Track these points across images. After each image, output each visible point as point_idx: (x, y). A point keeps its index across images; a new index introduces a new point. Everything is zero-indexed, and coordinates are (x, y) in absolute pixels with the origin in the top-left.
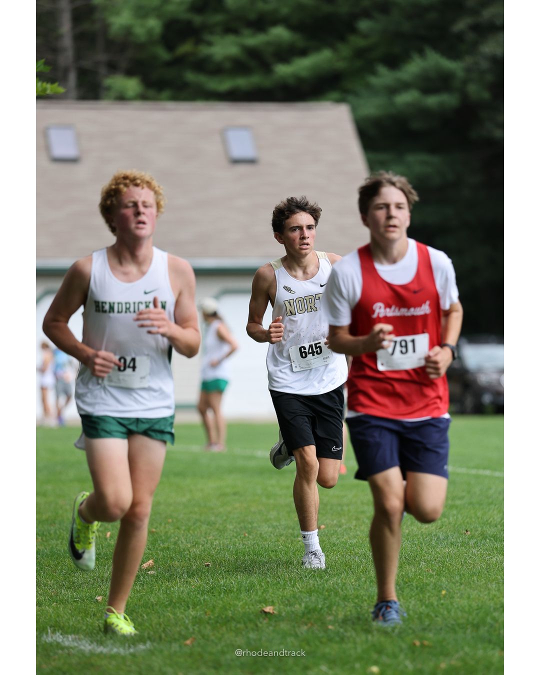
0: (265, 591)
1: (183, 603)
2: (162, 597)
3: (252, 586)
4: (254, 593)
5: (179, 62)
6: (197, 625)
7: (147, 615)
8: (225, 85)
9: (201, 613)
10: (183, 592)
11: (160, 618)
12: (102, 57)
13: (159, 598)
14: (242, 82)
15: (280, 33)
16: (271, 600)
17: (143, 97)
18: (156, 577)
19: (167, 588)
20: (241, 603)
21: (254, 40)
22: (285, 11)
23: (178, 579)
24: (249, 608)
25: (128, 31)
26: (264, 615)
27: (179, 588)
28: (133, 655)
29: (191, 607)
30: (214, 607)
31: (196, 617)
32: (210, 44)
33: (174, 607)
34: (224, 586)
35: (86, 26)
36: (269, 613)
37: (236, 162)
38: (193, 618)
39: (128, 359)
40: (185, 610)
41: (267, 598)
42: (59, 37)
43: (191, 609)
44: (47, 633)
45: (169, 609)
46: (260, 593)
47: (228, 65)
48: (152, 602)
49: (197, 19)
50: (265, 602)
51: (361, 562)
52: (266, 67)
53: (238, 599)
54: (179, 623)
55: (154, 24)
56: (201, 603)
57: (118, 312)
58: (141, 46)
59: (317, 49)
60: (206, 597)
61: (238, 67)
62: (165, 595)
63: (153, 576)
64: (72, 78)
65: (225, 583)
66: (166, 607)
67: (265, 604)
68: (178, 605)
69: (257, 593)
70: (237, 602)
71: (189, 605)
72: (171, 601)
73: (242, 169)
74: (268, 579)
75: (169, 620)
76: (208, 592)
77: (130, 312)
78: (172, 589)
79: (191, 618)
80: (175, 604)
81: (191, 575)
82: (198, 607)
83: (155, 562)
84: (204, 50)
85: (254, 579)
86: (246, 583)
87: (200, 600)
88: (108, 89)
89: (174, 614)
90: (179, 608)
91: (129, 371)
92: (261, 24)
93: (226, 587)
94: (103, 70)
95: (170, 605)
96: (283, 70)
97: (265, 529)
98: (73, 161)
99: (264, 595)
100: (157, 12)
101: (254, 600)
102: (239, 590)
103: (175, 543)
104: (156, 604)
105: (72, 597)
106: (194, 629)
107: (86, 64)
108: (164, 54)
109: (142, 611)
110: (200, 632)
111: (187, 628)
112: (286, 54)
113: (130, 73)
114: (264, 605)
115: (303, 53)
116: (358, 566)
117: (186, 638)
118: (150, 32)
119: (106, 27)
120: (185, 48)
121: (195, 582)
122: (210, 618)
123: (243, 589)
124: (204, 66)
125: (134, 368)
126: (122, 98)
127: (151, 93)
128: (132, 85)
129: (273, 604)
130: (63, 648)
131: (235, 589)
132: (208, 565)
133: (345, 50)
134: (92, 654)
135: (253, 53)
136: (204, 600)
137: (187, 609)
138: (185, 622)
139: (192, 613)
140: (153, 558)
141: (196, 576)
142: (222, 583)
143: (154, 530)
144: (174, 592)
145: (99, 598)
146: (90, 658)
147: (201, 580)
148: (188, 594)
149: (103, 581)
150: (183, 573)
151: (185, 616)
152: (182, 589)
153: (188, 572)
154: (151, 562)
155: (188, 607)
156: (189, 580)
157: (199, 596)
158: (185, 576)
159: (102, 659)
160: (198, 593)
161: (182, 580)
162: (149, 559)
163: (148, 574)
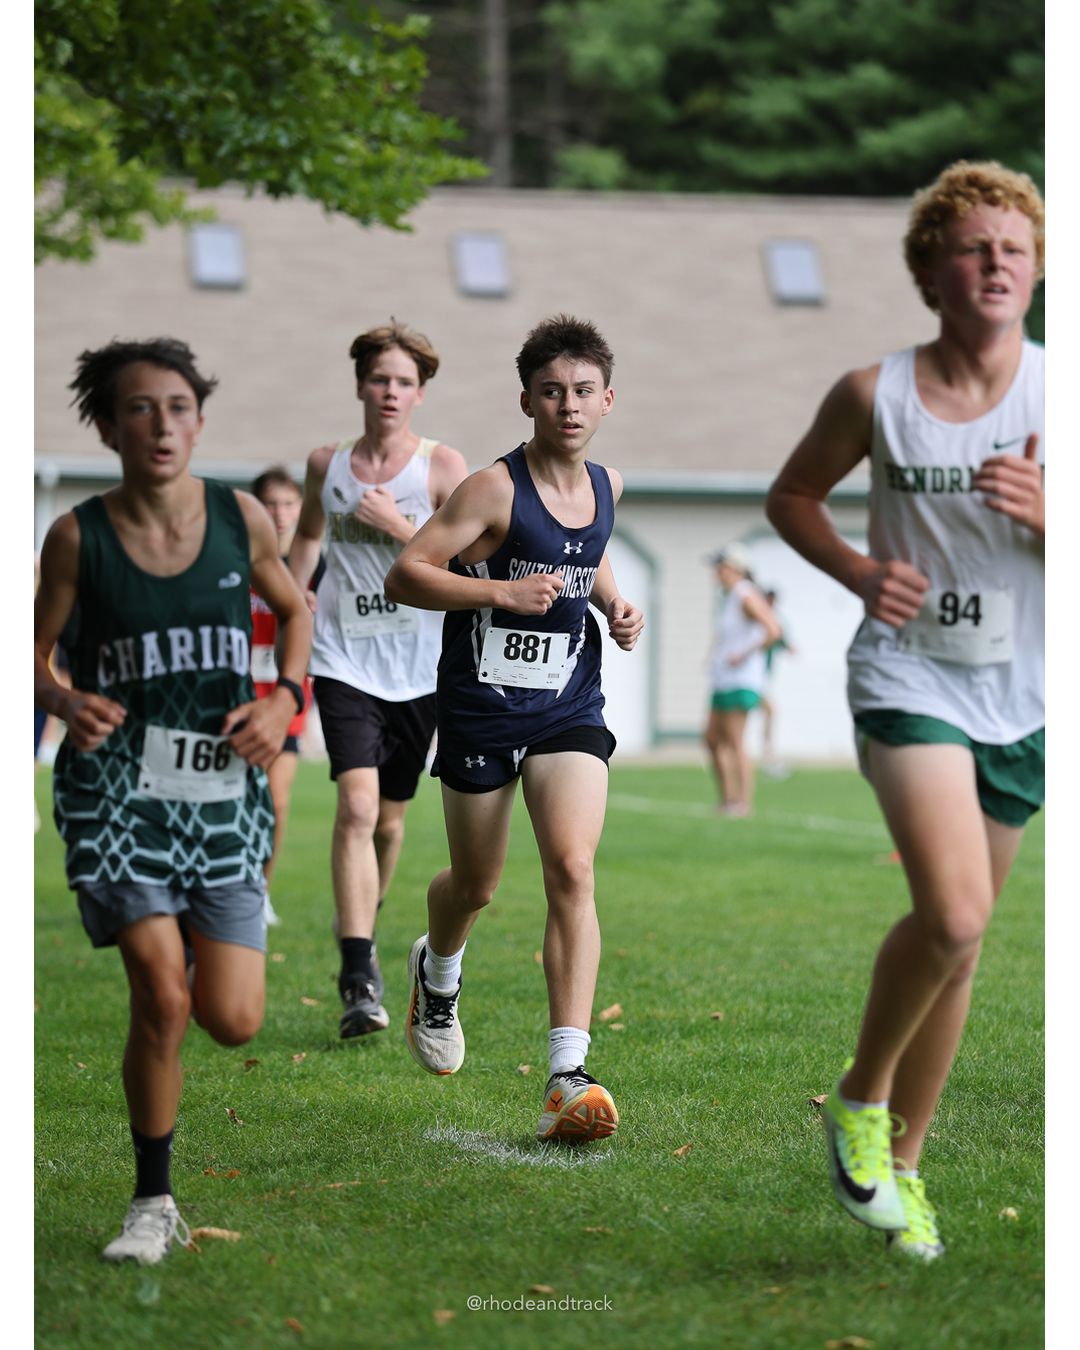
0: (818, 1067)
1: (671, 1083)
2: (634, 1070)
3: (794, 1056)
4: (798, 1070)
5: (692, 125)
6: (696, 1123)
8: (769, 165)
9: (704, 1101)
10: (671, 1064)
12: (554, 113)
14: (802, 162)
15: (872, 76)
16: (827, 1083)
17: (625, 185)
18: (625, 1035)
19: (645, 1056)
20: (775, 1087)
21: (825, 87)
22: (882, 36)
23: (664, 1042)
24: (788, 1095)
25: (603, 69)
26: (815, 1109)
28: (584, 1172)
29: (685, 1090)
30: (726, 1092)
31: (694, 1109)
32: (746, 93)
33: (657, 1090)
34: (744, 1056)
35: (531, 60)
37: (786, 302)
38: (689, 1110)
39: (964, 597)
40: (675, 1095)
41: (820, 1078)
42: (481, 78)
43: (686, 1095)
44: (434, 1127)
45: (647, 1092)
46: (807, 1070)
47: (777, 131)
48: (617, 1079)
49: (725, 49)
50: (818, 1086)
51: (991, 1022)
52: (845, 135)
53: (768, 1078)
54: (665, 1118)
55: (650, 57)
56: (703, 1083)
57: (935, 490)
58: (624, 96)
59: (936, 105)
60: (712, 1074)
61: (795, 134)
62: (640, 1068)
63: (620, 1033)
64: (503, 151)
65: (746, 1050)
66: (641, 1087)
67: (817, 1089)
68: (662, 1086)
69: (803, 1069)
70: (767, 1085)
71: (683, 1087)
72: (651, 1079)
73: (798, 316)
74: (824, 1046)
75: (646, 1112)
76: (716, 1064)
77: (961, 490)
78: (653, 1057)
79: (685, 1109)
80: (657, 1084)
81: (687, 1033)
82: (698, 1091)
83: (624, 1008)
84: (737, 105)
85: (798, 1044)
86: (784, 1051)
87: (701, 1079)
88: (564, 171)
89: (656, 1102)
90: (665, 1092)
91: (965, 624)
92: (837, 59)
93: (748, 1056)
94: (555, 136)
95: (648, 1085)
96: (876, 142)
97: (819, 956)
98: (498, 296)
99: (816, 1073)
100: (655, 36)
101: (797, 1082)
102: (771, 1063)
103: (660, 977)
105: (478, 1064)
106: (689, 1130)
107: (528, 125)
108: (664, 110)
110: (700, 1134)
111: (678, 1127)
112: (881, 112)
113: (604, 142)
114: (815, 1092)
115: (912, 111)
116: (986, 1029)
117: (675, 1145)
118: (642, 72)
119: (565, 60)
120: (704, 100)
121: (694, 1046)
122: (719, 1112)
123: (778, 1061)
124: (736, 132)
125: (976, 618)
126: (588, 186)
127: (639, 177)
128: (606, 163)
130: (460, 1154)
131: (764, 1062)
132: (717, 1018)
133: (987, 108)
134: (512, 1167)
135: (823, 111)
136: (709, 1078)
137: (678, 1093)
138: (674, 1117)
139: (687, 1100)
140: (619, 1002)
141: (696, 1036)
142: (741, 1049)
143: (622, 951)
144: (656, 1063)
145: (525, 1069)
146: (507, 1172)
147: (705, 1043)
148: (681, 1066)
149: (531, 1038)
150: (673, 1030)
151: (675, 1105)
152: (670, 1058)
153: (681, 1029)
154: (616, 1008)
155: (680, 1090)
156: (683, 1042)
157: (699, 1071)
158: (677, 1034)
159: (528, 1175)
160: (699, 1066)
161: (671, 1042)
162: (612, 1003)
163: (610, 1030)
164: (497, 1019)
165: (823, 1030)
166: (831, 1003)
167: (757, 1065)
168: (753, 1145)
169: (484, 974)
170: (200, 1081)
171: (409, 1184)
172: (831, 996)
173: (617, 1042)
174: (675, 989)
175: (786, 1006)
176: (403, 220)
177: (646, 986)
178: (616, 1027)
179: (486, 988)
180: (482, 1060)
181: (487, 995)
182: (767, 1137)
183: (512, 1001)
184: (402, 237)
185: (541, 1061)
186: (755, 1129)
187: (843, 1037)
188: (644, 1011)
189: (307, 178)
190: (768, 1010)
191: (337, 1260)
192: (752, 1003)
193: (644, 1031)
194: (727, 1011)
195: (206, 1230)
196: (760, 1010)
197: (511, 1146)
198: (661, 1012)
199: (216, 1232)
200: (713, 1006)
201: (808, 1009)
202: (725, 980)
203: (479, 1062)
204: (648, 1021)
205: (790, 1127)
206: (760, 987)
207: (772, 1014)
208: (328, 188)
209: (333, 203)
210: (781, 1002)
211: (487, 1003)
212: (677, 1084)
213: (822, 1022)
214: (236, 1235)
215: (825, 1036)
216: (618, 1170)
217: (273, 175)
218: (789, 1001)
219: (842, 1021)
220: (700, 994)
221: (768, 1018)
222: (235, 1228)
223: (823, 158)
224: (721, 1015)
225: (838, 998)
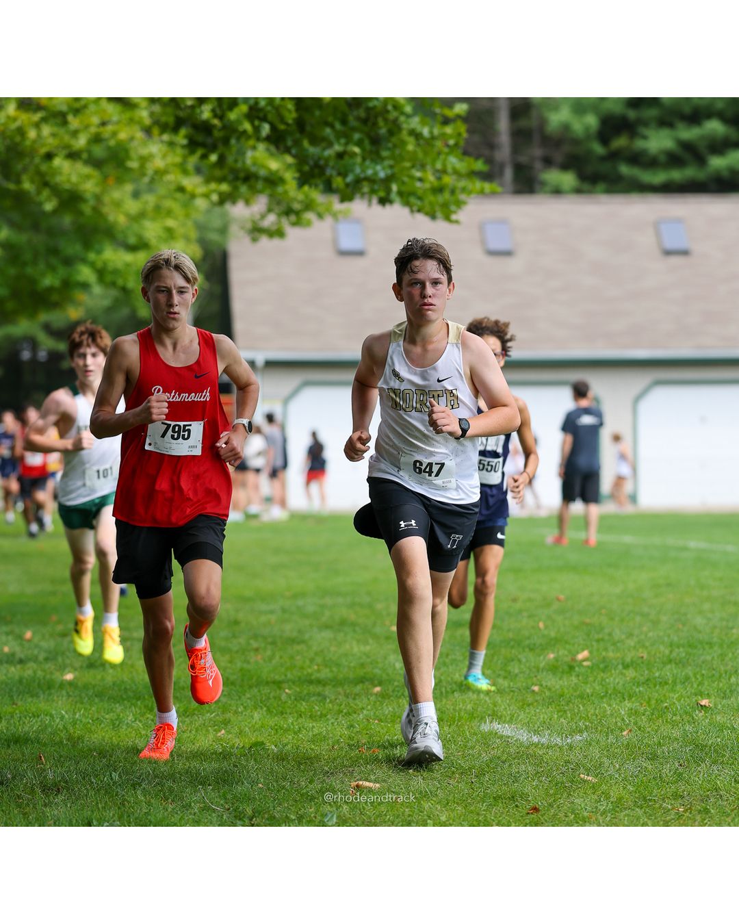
0: (701, 684)
1: (619, 695)
2: (597, 688)
3: (687, 678)
4: (689, 686)
5: (614, 156)
6: (633, 717)
7: (583, 706)
8: (659, 177)
9: (638, 704)
10: (618, 683)
11: (596, 709)
12: (537, 152)
13: (594, 689)
14: (676, 175)
15: (714, 126)
16: (706, 693)
17: (578, 191)
18: (591, 668)
19: (603, 679)
20: (677, 695)
21: (688, 133)
23: (613, 672)
24: (684, 700)
25: (566, 127)
26: (699, 709)
27: (615, 679)
28: (571, 747)
29: (627, 699)
30: (649, 699)
31: (632, 709)
32: (645, 138)
33: (610, 699)
34: (659, 678)
35: (523, 123)
36: (705, 706)
37: (668, 253)
38: (629, 710)
40: (620, 701)
41: (702, 690)
42: (495, 133)
43: (627, 701)
44: (485, 723)
45: (604, 700)
46: (695, 686)
47: (662, 158)
48: (588, 694)
49: (632, 114)
50: (701, 694)
52: (701, 160)
53: (673, 690)
54: (615, 714)
55: (591, 121)
56: (636, 695)
58: (576, 142)
60: (641, 689)
61: (673, 160)
62: (601, 687)
63: (588, 667)
64: (509, 173)
65: (660, 674)
66: (601, 698)
67: (701, 696)
68: (613, 696)
69: (692, 686)
70: (671, 695)
72: (607, 693)
73: (675, 260)
74: (703, 672)
75: (605, 711)
76: (643, 683)
78: (607, 680)
79: (626, 709)
80: (610, 695)
81: (626, 667)
82: (633, 699)
83: (591, 652)
84: (640, 144)
85: (689, 671)
86: (681, 675)
87: (635, 692)
88: (543, 184)
89: (610, 705)
90: (615, 700)
92: (695, 118)
93: (661, 679)
94: (538, 165)
95: (605, 696)
96: (718, 163)
97: (699, 621)
98: (508, 253)
99: (700, 687)
100: (594, 109)
101: (689, 692)
102: (674, 682)
103: (610, 634)
104: (592, 695)
105: (509, 687)
106: (629, 721)
107: (523, 159)
108: (598, 149)
109: (578, 701)
110: (636, 724)
111: (623, 720)
112: (720, 146)
113: (565, 167)
114: (699, 697)
117: (622, 730)
118: (587, 129)
119: (543, 122)
120: (620, 142)
121: (631, 673)
122: (646, 710)
123: (678, 681)
124: (637, 159)
126: (557, 191)
127: (586, 186)
128: (568, 179)
129: (709, 696)
130: (501, 737)
131: (670, 682)
132: (642, 657)
134: (530, 743)
135: (688, 147)
136: (640, 691)
137: (622, 700)
138: (620, 714)
139: (628, 704)
140: (587, 649)
141: (631, 668)
142: (657, 674)
143: (588, 620)
144: (609, 684)
145: (536, 688)
146: (528, 748)
147: (636, 671)
148: (624, 685)
149: (538, 671)
150: (618, 664)
151: (621, 707)
152: (617, 681)
153: (623, 664)
154: (585, 654)
155: (624, 698)
156: (624, 671)
157: (634, 688)
158: (620, 667)
159: (540, 749)
160: (634, 685)
161: (617, 671)
162: (583, 650)
163: (582, 666)
164: (520, 661)
165: (703, 662)
166: (707, 647)
167: (666, 683)
168: (666, 730)
169: (511, 635)
170: (354, 699)
171: (473, 756)
172: (707, 643)
173: (587, 672)
174: (618, 642)
175: (681, 649)
176: (454, 217)
177: (602, 640)
178: (585, 664)
179: (512, 643)
180: (512, 684)
181: (512, 647)
182: (674, 724)
183: (527, 650)
184: (454, 226)
185: (544, 684)
186: (667, 720)
187: (714, 666)
188: (601, 654)
189: (400, 194)
190: (671, 652)
191: (434, 799)
192: (662, 648)
193: (602, 666)
194: (649, 653)
195: (361, 783)
196: (667, 652)
197: (529, 732)
198: (611, 654)
199: (367, 784)
200: (641, 650)
201: (695, 651)
202: (646, 636)
203: (510, 685)
204: (604, 660)
205: (686, 718)
206: (666, 639)
207: (674, 654)
208: (412, 200)
209: (415, 208)
210: (678, 647)
211: (513, 651)
212: (623, 695)
213: (702, 658)
214: (378, 785)
215: (704, 665)
216: (590, 745)
217: (382, 194)
218: (683, 647)
219: (713, 657)
220: (632, 644)
221: (672, 656)
222: (375, 781)
223: (689, 173)
224: (645, 656)
225: (711, 644)
